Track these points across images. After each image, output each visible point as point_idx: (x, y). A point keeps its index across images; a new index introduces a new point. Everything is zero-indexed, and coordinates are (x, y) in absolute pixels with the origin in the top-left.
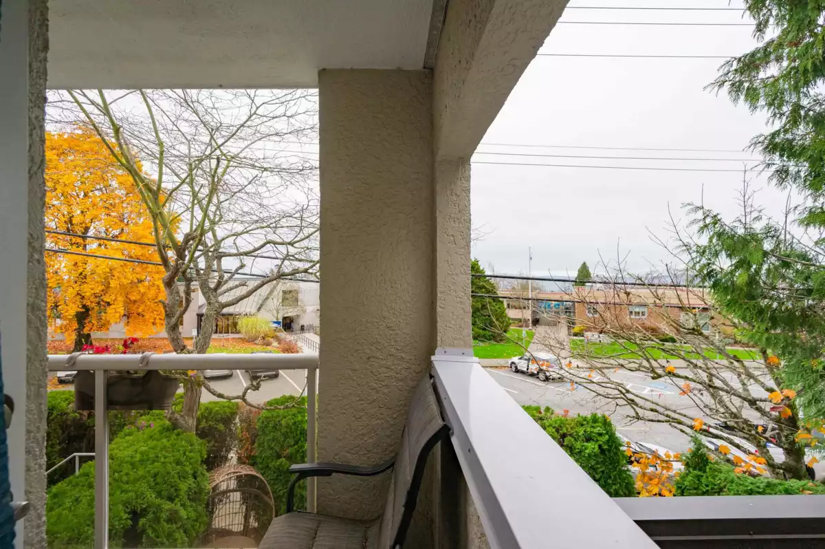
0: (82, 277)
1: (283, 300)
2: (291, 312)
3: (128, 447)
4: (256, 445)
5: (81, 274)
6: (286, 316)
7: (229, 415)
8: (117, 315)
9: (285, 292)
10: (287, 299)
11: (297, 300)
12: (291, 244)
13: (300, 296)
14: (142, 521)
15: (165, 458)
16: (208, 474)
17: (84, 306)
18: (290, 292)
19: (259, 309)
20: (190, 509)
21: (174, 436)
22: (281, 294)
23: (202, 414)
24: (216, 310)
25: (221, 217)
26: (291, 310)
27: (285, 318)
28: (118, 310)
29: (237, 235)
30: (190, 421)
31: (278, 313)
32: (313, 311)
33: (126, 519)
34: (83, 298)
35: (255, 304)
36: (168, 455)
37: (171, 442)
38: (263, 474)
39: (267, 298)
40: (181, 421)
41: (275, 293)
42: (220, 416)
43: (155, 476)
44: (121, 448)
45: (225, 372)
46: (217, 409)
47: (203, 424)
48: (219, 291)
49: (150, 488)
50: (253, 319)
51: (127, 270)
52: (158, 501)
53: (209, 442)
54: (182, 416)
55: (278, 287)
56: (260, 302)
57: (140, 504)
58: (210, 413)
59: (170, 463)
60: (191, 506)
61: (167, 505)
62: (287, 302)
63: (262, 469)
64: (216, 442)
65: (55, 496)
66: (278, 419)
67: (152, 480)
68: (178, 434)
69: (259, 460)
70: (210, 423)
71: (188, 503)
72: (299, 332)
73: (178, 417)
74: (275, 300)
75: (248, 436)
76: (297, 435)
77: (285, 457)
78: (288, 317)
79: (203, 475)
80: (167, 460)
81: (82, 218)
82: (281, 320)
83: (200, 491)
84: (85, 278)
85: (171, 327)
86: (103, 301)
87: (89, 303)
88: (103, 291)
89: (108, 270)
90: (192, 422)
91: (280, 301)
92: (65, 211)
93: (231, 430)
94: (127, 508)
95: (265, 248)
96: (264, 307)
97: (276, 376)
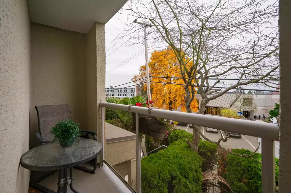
0: (170, 92)
1: (243, 102)
2: (248, 109)
3: (173, 149)
4: (226, 169)
5: (170, 91)
6: (245, 110)
7: (213, 150)
8: (179, 104)
9: (244, 99)
10: (246, 102)
11: (252, 103)
12: (247, 67)
13: (253, 101)
14: (174, 181)
15: (184, 159)
16: (202, 173)
17: (171, 101)
18: (248, 99)
19: (231, 106)
20: (194, 186)
21: (189, 151)
22: (242, 100)
23: (201, 145)
24: (206, 101)
25: (208, 60)
26: (248, 108)
27: (244, 111)
28: (179, 103)
29: (216, 67)
30: (195, 147)
31: (241, 108)
32: (262, 109)
33: (169, 177)
34: (170, 98)
35: (228, 104)
36: (185, 158)
37: (187, 153)
38: (231, 186)
39: (234, 102)
40: (192, 145)
41: (239, 99)
42: (208, 149)
43: (180, 165)
44: (172, 149)
45: (215, 130)
46: (207, 145)
47: (201, 150)
48: (207, 93)
49: (178, 169)
50: (228, 110)
51: (181, 90)
52: (180, 176)
53: (204, 158)
54: (192, 144)
55: (241, 97)
56: (231, 103)
57: (174, 174)
58: (204, 146)
59: (186, 162)
60: (194, 184)
61: (184, 180)
62: (245, 104)
63: (230, 183)
64: (207, 159)
65: (151, 158)
66: (239, 161)
67: (179, 166)
68: (190, 151)
69: (228, 177)
70: (204, 150)
71: (193, 182)
72: (253, 119)
73: (191, 144)
74: (239, 103)
75: (222, 163)
76: (252, 174)
77: (244, 183)
78: (246, 111)
79: (200, 173)
80: (185, 160)
81: (170, 74)
82: (243, 112)
83: (199, 179)
84: (171, 92)
85: (187, 106)
86: (175, 99)
87: (172, 100)
88: (175, 96)
89: (176, 90)
90: (196, 148)
91: (242, 103)
92: (166, 72)
93: (214, 156)
94: (170, 173)
95: (230, 71)
96: (233, 105)
97: (240, 137)
